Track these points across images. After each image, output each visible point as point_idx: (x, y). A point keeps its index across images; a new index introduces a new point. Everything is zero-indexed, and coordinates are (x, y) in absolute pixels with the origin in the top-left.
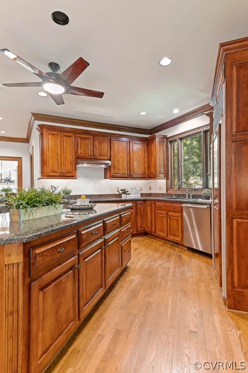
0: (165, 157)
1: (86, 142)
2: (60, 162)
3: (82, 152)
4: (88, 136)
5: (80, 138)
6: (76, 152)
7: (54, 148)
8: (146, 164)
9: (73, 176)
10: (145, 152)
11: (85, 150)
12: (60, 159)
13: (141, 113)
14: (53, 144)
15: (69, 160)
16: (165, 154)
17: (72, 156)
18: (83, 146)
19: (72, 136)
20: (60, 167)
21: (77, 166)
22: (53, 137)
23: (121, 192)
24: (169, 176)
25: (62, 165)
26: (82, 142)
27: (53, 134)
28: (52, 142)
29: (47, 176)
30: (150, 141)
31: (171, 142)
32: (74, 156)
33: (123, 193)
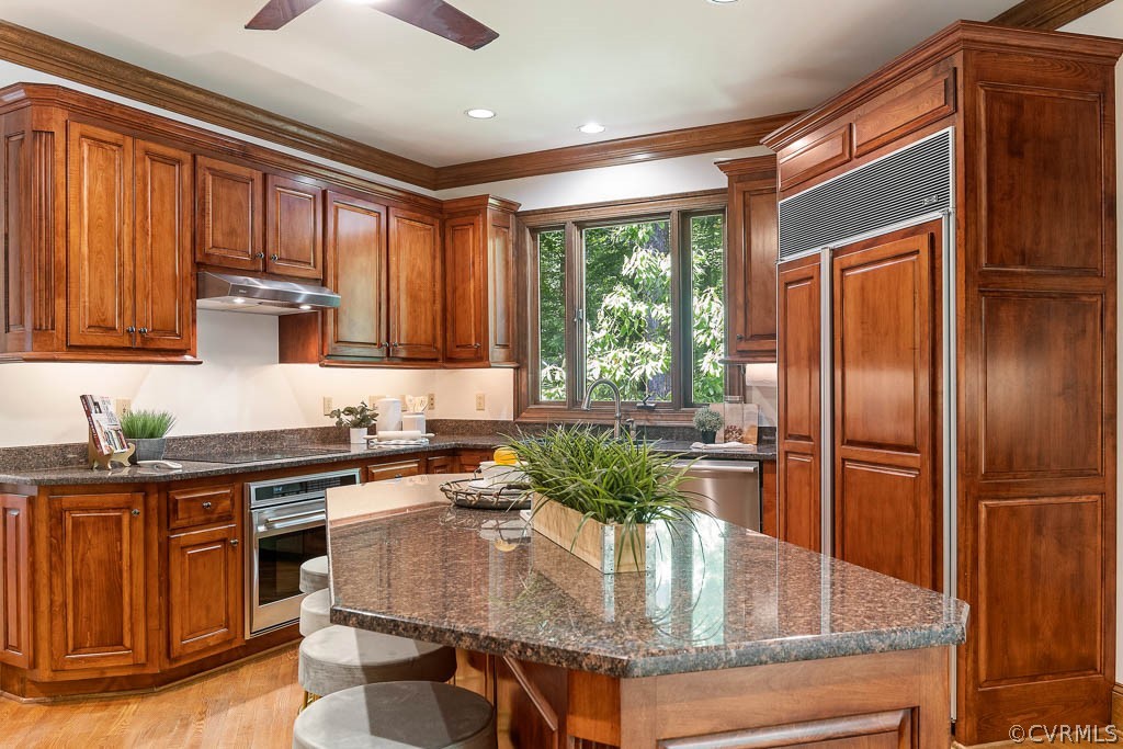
0: (511, 286)
1: (238, 193)
2: (127, 283)
3: (219, 238)
4: (244, 171)
5: (215, 173)
6: (197, 239)
7: (102, 212)
8: (438, 306)
9: (182, 352)
10: (434, 258)
11: (232, 232)
12: (128, 268)
13: (471, 113)
14: (100, 188)
15: (168, 270)
16: (512, 272)
17: (181, 256)
18: (225, 211)
19: (179, 162)
20: (128, 303)
21: (200, 302)
22: (99, 156)
23: (347, 419)
24: (526, 356)
25: (139, 298)
26: (223, 192)
27: (99, 142)
28: (94, 178)
29: (71, 348)
30: (453, 215)
31: (534, 231)
32: (188, 256)
33: (357, 425)
